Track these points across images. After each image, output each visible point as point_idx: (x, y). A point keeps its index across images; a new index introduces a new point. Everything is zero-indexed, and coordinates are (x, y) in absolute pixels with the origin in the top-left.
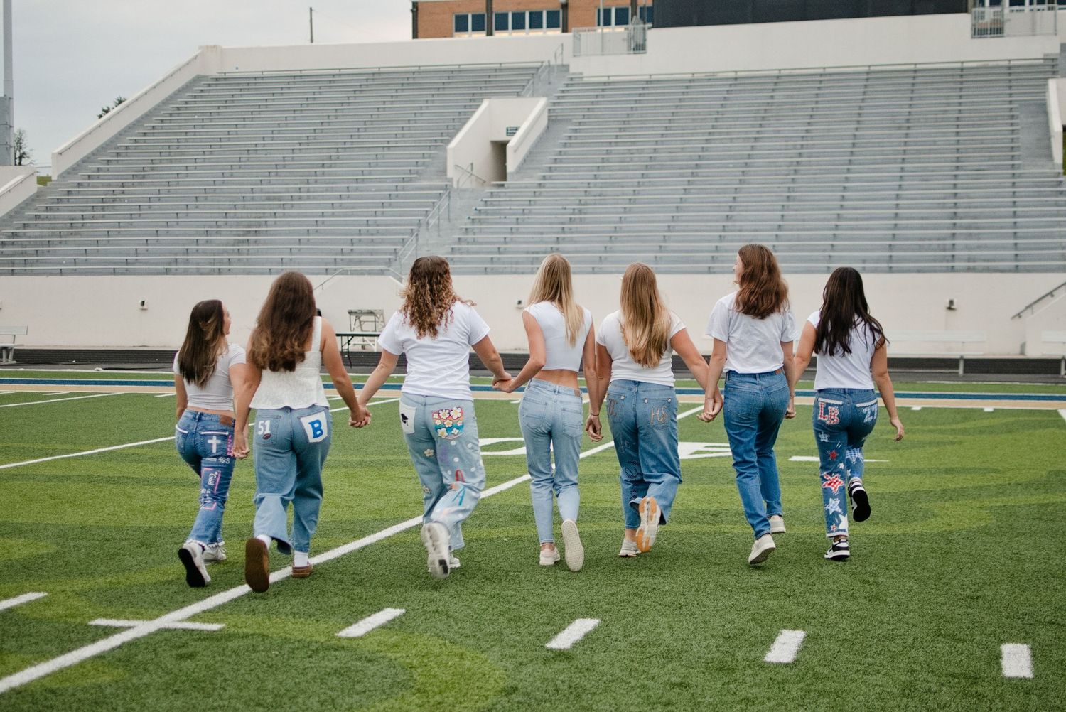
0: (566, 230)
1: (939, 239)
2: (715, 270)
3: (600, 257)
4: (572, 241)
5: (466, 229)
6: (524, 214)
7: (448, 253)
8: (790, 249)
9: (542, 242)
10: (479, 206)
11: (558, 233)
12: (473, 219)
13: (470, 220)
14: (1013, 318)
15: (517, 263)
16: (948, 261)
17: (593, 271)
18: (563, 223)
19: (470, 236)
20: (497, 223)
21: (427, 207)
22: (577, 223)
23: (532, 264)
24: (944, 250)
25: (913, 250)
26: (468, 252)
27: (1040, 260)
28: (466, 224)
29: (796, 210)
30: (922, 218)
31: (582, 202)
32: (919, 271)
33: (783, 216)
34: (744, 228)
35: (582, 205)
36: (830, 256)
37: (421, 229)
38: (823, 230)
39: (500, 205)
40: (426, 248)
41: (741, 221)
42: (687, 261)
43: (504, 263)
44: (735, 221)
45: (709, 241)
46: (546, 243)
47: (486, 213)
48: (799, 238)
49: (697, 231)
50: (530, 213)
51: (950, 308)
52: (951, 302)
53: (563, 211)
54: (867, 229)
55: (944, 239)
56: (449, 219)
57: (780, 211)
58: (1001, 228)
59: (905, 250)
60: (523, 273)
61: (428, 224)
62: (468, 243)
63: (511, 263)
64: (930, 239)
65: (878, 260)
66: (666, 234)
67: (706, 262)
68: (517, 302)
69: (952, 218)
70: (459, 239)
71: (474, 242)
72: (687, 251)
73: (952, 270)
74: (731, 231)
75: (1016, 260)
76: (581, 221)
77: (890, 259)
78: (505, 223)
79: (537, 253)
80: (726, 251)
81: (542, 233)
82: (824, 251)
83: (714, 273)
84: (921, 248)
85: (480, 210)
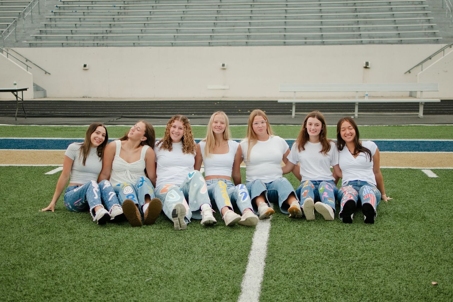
0: (115, 19)
1: (349, 25)
2: (212, 45)
3: (138, 36)
4: (120, 26)
5: (50, 18)
6: (88, 10)
7: (37, 34)
8: (258, 31)
9: (100, 27)
10: (59, 5)
11: (110, 21)
12: (55, 13)
13: (53, 13)
14: (406, 73)
15: (83, 40)
16: (357, 38)
17: (134, 45)
18: (113, 15)
19: (53, 23)
20: (71, 15)
21: (25, 5)
22: (122, 15)
23: (94, 41)
24: (354, 31)
25: (335, 31)
26: (51, 33)
27: (414, 37)
28: (50, 16)
29: (259, 8)
30: (336, 12)
31: (126, 3)
32: (341, 44)
33: (252, 11)
34: (228, 18)
35: (125, 4)
36: (285, 35)
37: (20, 19)
38: (278, 19)
39: (73, 4)
40: (23, 31)
41: (226, 14)
42: (194, 38)
43: (75, 40)
44: (222, 14)
45: (208, 26)
46: (103, 27)
47: (64, 8)
48: (262, 25)
49: (199, 20)
50: (92, 9)
51: (366, 67)
52: (367, 64)
53: (114, 8)
54: (304, 19)
55: (352, 25)
56: (39, 12)
57: (250, 8)
58: (385, 18)
59: (330, 31)
60: (88, 46)
61: (24, 14)
62: (51, 27)
63: (80, 40)
64: (343, 25)
65: (314, 38)
66: (179, 22)
67: (207, 39)
68: (83, 65)
69: (354, 12)
70: (45, 24)
71: (56, 26)
72: (194, 33)
73: (361, 43)
74: (220, 20)
75: (400, 37)
76: (125, 14)
77: (322, 37)
78: (76, 15)
79: (97, 34)
80: (219, 32)
81: (100, 21)
82: (280, 32)
83: (212, 46)
84: (338, 30)
85: (60, 7)
